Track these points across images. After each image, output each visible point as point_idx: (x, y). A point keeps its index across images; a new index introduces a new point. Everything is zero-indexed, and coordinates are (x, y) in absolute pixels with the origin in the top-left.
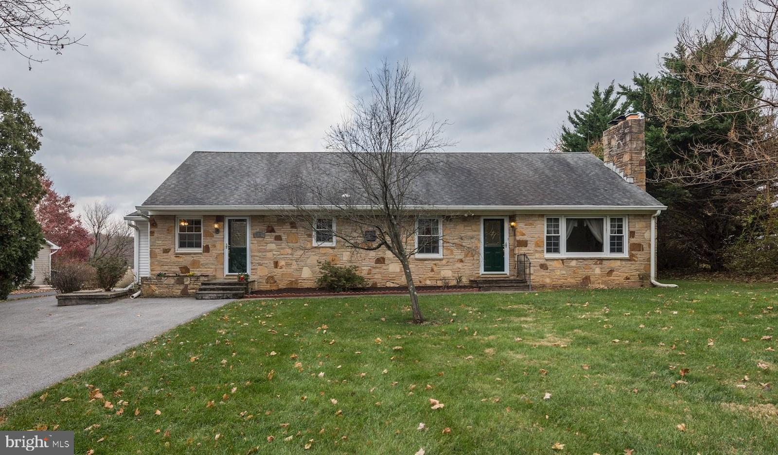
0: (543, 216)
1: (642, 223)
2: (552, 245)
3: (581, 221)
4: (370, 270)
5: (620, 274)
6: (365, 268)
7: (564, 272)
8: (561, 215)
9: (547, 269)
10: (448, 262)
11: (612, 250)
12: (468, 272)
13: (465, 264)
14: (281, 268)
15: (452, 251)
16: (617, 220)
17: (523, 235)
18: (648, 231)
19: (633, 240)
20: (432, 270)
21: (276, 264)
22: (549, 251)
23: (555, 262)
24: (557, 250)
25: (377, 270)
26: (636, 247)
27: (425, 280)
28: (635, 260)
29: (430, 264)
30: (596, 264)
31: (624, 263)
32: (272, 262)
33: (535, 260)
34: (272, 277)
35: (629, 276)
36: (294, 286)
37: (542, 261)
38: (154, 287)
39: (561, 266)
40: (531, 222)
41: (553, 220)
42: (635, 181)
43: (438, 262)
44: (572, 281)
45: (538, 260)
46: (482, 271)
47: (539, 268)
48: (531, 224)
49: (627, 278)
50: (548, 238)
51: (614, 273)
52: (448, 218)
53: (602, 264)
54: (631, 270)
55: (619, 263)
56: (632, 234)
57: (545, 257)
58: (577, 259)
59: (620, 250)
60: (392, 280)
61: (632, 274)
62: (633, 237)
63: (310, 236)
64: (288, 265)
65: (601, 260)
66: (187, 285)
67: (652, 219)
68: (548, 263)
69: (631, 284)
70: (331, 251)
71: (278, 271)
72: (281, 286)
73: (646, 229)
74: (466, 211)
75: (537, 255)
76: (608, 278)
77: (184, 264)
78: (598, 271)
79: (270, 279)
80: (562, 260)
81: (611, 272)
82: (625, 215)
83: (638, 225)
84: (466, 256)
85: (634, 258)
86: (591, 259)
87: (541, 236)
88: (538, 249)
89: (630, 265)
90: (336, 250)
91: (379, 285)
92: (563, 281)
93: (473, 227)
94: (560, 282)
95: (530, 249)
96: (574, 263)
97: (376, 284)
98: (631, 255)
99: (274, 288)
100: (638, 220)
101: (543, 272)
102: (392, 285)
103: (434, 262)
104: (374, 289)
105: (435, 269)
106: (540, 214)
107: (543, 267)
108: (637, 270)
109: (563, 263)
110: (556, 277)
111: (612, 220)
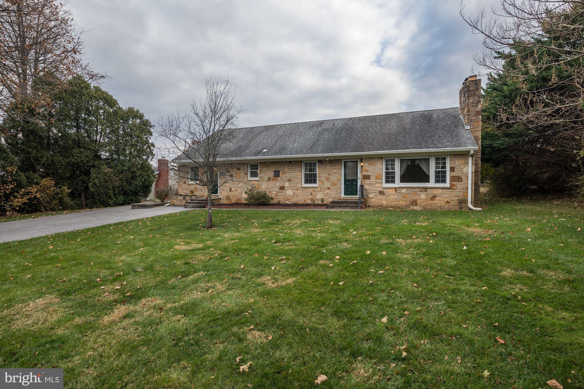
0: (382, 158)
1: (462, 161)
2: (390, 178)
3: (413, 161)
4: (277, 193)
5: (441, 199)
6: (274, 192)
7: (397, 197)
8: (396, 157)
9: (384, 194)
10: (321, 189)
11: (437, 181)
12: (333, 196)
13: (331, 191)
14: (233, 192)
15: (323, 182)
16: (441, 159)
17: (367, 171)
18: (466, 167)
19: (454, 174)
20: (312, 194)
21: (230, 189)
22: (387, 182)
23: (390, 190)
24: (393, 182)
25: (281, 194)
26: (456, 179)
27: (307, 200)
28: (454, 189)
29: (310, 190)
30: (422, 191)
31: (445, 191)
32: (228, 188)
33: (375, 188)
34: (229, 197)
35: (449, 201)
36: (239, 202)
37: (381, 189)
38: (175, 201)
39: (395, 192)
40: (372, 162)
41: (389, 160)
42: (471, 128)
43: (315, 189)
44: (403, 203)
45: (378, 189)
46: (343, 195)
47: (378, 193)
48: (373, 164)
49: (448, 202)
50: (387, 173)
51: (436, 198)
52: (322, 161)
53: (426, 191)
54: (450, 196)
55: (440, 191)
56: (452, 169)
57: (383, 186)
58: (406, 188)
59: (444, 181)
60: (288, 199)
61: (452, 199)
62: (453, 171)
63: (246, 174)
64: (236, 190)
65: (426, 189)
66: (187, 200)
67: (469, 157)
68: (385, 191)
69: (451, 206)
70: (256, 183)
71: (231, 193)
72: (233, 202)
73: (465, 165)
74: (328, 157)
75: (377, 185)
76: (431, 202)
77: (191, 189)
78: (423, 196)
79: (228, 198)
80: (395, 188)
81: (434, 197)
82: (447, 155)
83: (458, 162)
84: (332, 185)
85: (454, 187)
86: (418, 188)
87: (380, 172)
88: (378, 181)
89: (450, 192)
90: (259, 182)
91: (281, 203)
92: (396, 203)
93: (337, 167)
94: (394, 204)
95: (372, 180)
96: (404, 191)
97: (280, 202)
98: (452, 185)
99: (230, 203)
100: (458, 159)
101: (381, 197)
102: (289, 203)
103: (312, 189)
104: (279, 205)
105: (313, 193)
106: (380, 157)
107: (381, 193)
108: (456, 196)
109: (396, 191)
110: (391, 200)
111: (437, 159)
